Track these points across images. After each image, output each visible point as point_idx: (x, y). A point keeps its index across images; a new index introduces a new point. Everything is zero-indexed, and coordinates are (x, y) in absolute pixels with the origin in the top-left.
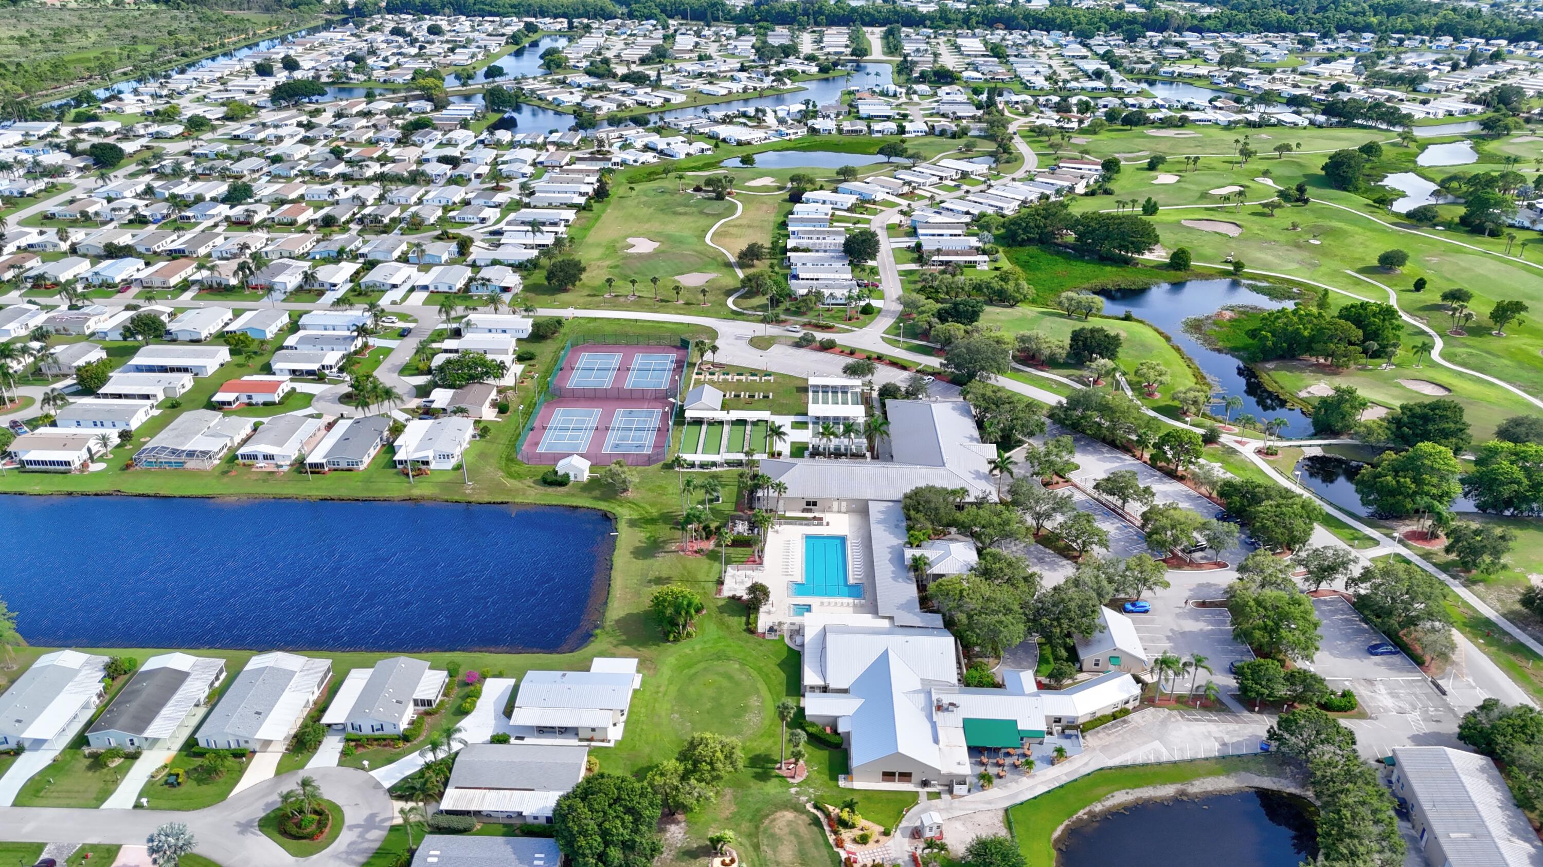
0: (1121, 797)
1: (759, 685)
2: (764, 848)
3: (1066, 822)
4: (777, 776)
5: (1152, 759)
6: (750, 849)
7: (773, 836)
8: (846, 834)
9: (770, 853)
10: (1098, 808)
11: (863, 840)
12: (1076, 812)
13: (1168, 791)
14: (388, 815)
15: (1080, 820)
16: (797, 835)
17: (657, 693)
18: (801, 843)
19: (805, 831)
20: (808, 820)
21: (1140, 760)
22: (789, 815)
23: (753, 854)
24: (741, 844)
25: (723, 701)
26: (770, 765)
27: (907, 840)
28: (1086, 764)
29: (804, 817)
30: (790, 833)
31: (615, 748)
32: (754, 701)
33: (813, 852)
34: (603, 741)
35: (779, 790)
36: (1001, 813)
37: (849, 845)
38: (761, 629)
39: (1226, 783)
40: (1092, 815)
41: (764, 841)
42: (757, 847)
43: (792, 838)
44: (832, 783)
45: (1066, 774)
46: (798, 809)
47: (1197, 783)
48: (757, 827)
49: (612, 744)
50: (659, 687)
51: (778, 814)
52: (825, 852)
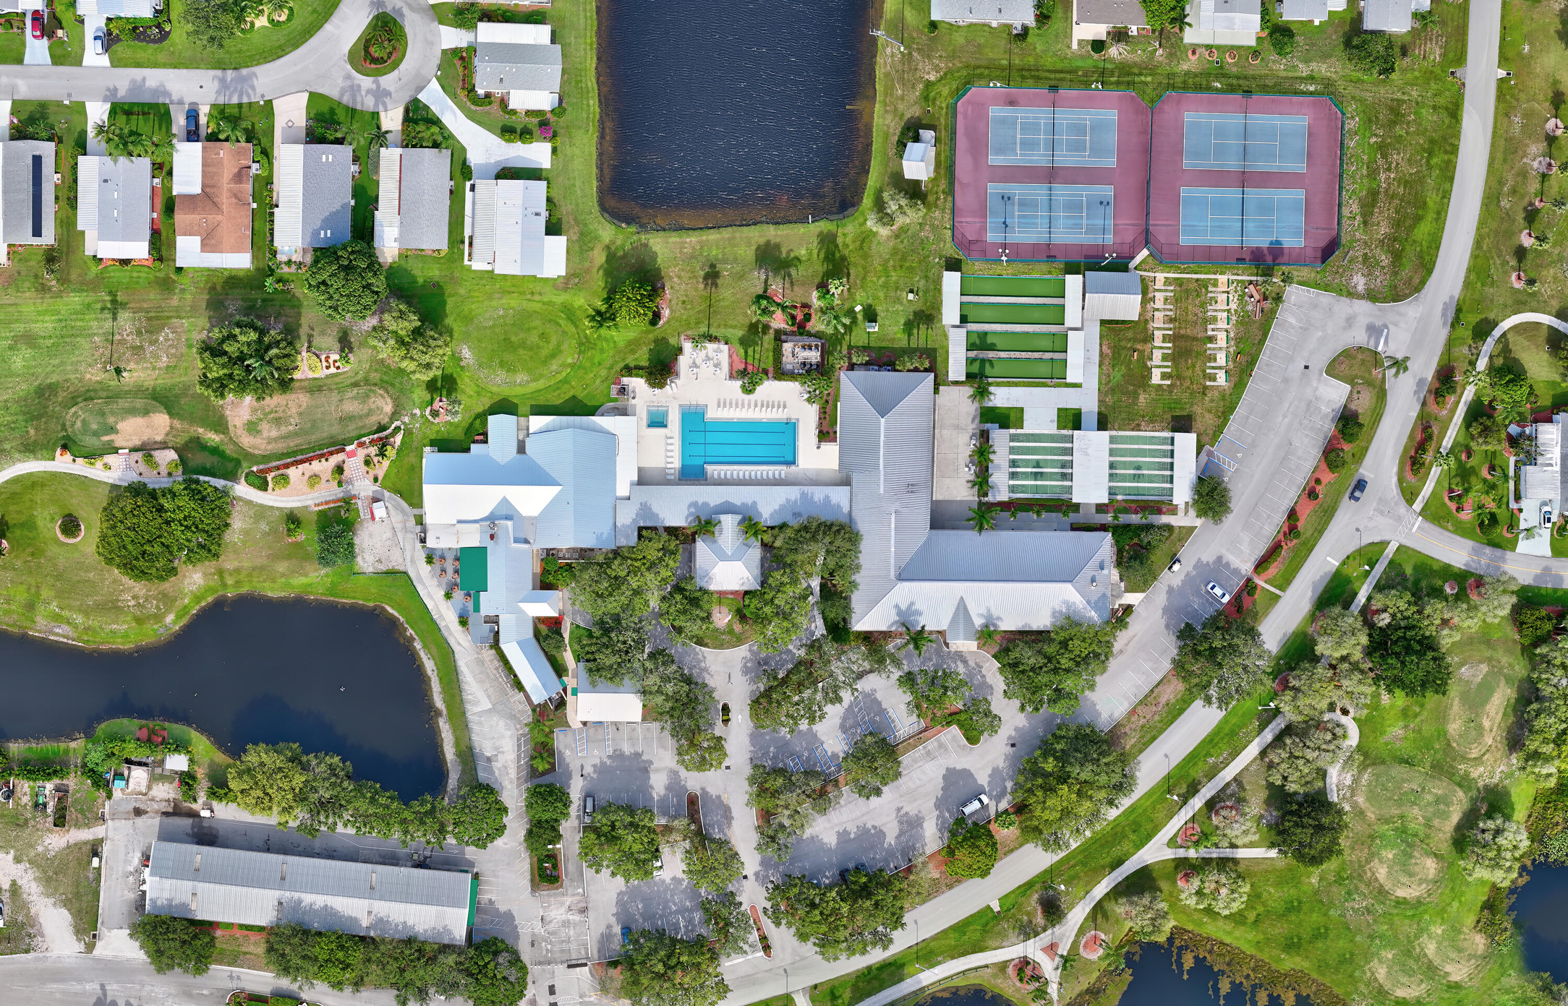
0: (429, 666)
1: (542, 381)
2: (355, 390)
3: (402, 619)
4: (432, 399)
5: (467, 697)
6: (353, 380)
7: (367, 396)
8: (373, 450)
9: (350, 395)
10: (418, 645)
11: (367, 463)
12: (413, 628)
13: (439, 702)
14: (389, 107)
15: (406, 629)
16: (368, 415)
17: (532, 293)
18: (361, 417)
19: (373, 420)
20: (383, 422)
21: (465, 687)
22: (388, 408)
23: (349, 382)
24: (357, 373)
25: (521, 352)
26: (444, 392)
27: (371, 494)
28: (459, 644)
29: (387, 420)
30: (370, 410)
31: (463, 266)
32: (521, 377)
33: (352, 426)
34: (470, 255)
35: (417, 400)
36: (402, 569)
37: (361, 453)
38: (625, 380)
39: (449, 752)
40: (412, 639)
41: (362, 390)
42: (356, 385)
43: (365, 411)
44: (427, 441)
45: (447, 626)
46: (395, 415)
47: (447, 726)
48: (375, 385)
49: (466, 262)
50: (540, 294)
51: (389, 400)
52: (353, 434)
